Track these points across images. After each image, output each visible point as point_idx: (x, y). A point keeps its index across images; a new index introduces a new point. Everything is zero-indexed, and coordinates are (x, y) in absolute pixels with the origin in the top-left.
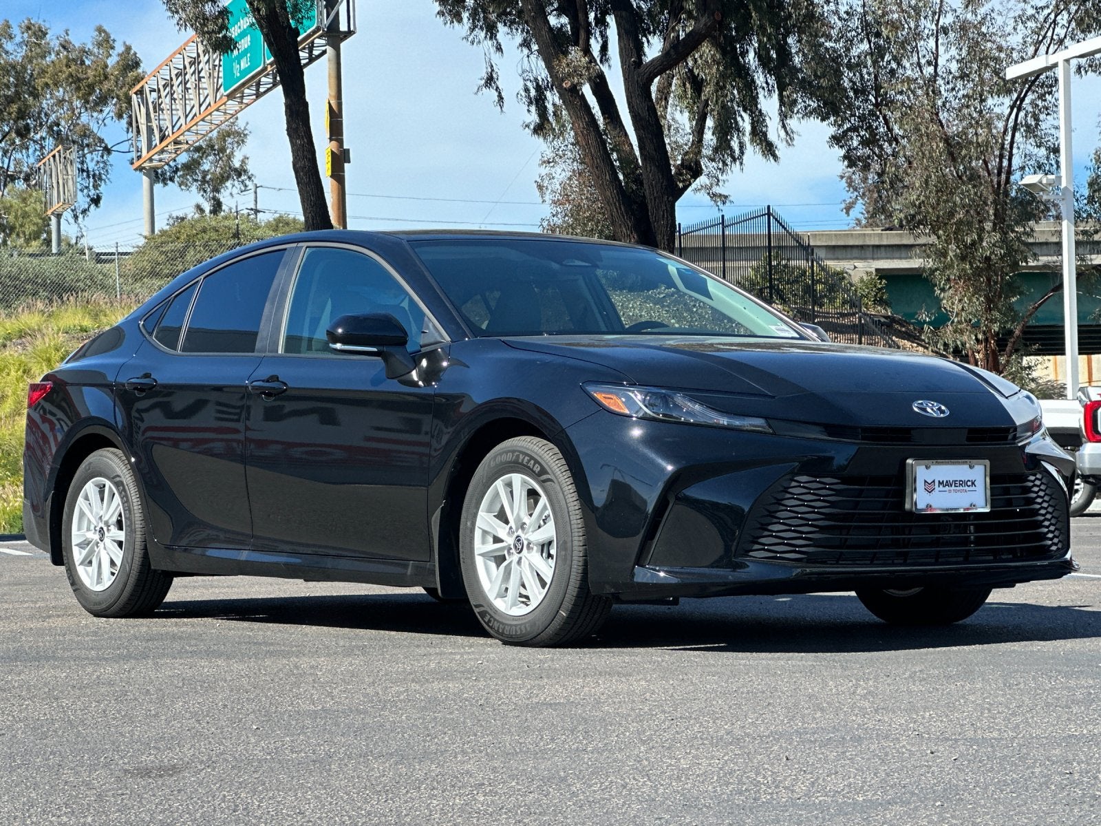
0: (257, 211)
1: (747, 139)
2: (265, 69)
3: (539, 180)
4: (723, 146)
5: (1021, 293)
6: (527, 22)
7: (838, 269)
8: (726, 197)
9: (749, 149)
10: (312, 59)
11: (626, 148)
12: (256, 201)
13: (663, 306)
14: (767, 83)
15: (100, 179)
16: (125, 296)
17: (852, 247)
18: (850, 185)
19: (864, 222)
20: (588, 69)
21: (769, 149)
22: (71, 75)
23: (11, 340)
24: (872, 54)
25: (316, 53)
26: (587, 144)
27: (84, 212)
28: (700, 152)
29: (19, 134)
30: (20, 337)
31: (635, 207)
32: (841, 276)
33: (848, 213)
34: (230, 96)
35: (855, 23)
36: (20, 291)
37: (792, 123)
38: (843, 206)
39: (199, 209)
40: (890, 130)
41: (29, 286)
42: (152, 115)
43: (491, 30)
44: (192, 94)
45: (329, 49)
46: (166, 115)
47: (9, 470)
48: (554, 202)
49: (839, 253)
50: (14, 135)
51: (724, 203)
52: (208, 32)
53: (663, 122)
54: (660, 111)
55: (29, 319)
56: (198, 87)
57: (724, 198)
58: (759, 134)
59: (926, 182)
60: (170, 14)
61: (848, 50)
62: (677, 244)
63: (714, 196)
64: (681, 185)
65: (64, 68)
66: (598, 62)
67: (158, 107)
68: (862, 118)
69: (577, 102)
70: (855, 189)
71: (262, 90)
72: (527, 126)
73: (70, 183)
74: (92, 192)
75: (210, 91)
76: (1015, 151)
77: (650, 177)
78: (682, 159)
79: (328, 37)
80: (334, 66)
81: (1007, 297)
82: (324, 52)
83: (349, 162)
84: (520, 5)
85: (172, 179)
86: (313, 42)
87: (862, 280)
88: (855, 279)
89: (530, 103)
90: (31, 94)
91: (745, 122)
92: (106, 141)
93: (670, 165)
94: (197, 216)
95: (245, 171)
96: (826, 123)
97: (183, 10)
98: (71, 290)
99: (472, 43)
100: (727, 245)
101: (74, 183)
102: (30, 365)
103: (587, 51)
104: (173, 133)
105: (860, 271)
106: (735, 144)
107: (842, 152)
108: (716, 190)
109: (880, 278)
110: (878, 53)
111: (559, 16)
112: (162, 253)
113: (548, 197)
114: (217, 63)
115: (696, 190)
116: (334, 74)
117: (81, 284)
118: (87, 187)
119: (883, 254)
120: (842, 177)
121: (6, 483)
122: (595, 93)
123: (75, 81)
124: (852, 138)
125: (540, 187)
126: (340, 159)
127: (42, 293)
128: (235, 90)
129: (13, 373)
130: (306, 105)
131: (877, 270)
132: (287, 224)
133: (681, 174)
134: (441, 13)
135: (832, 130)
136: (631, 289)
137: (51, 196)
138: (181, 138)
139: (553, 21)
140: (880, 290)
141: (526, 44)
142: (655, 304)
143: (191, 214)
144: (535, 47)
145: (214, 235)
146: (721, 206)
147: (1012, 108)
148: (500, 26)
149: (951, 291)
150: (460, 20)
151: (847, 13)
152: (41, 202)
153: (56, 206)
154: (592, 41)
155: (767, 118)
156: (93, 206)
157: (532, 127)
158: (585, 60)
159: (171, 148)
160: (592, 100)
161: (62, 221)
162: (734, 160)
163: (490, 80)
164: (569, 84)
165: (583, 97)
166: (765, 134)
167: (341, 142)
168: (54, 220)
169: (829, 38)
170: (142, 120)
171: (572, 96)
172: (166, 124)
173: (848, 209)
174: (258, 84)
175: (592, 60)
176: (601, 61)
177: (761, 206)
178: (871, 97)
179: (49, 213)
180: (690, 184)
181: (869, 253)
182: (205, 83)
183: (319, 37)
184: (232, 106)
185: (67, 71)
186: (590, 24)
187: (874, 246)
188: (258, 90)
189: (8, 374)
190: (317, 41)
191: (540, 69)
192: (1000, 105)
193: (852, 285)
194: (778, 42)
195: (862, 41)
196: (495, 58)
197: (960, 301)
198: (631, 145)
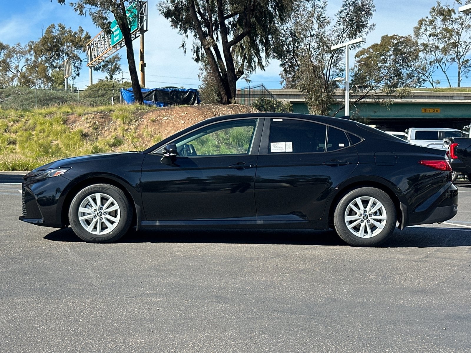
0: (123, 79)
1: (257, 64)
2: (123, 40)
3: (199, 74)
4: (250, 66)
5: (332, 110)
6: (196, 29)
7: (280, 101)
8: (250, 80)
9: (257, 67)
10: (136, 37)
11: (223, 66)
12: (123, 76)
13: (233, 109)
14: (262, 49)
15: (79, 68)
16: (81, 103)
17: (283, 95)
18: (282, 77)
19: (285, 87)
20: (213, 43)
21: (262, 67)
22: (71, 40)
23: (47, 115)
24: (293, 41)
25: (137, 35)
26: (212, 65)
27: (75, 77)
28: (243, 68)
29: (57, 55)
30: (50, 114)
31: (225, 83)
32: (280, 103)
33: (281, 84)
34: (113, 47)
35: (288, 32)
36: (51, 101)
37: (269, 60)
38: (280, 82)
39: (107, 78)
40: (297, 62)
41: (54, 99)
42: (92, 52)
43: (185, 31)
44: (103, 46)
45: (141, 35)
46: (96, 52)
47: (45, 153)
48: (202, 81)
49: (280, 96)
50: (56, 56)
51: (250, 82)
52: (105, 28)
53: (233, 59)
54: (232, 55)
55: (53, 109)
56: (104, 44)
57: (250, 81)
58: (260, 63)
59: (307, 78)
60: (94, 23)
61: (286, 40)
62: (236, 93)
63: (247, 80)
64: (238, 77)
65: (69, 38)
66: (216, 41)
67: (93, 49)
68: (289, 59)
69: (209, 52)
70: (283, 78)
71: (122, 46)
72: (193, 58)
73: (70, 69)
74: (77, 72)
75: (108, 46)
76: (331, 70)
77: (229, 75)
78: (238, 70)
79: (141, 31)
80: (142, 40)
81: (328, 111)
82: (139, 36)
83: (146, 67)
84: (194, 24)
85: (99, 70)
86: (136, 32)
87: (286, 104)
88: (284, 104)
89: (194, 52)
90: (60, 44)
91: (256, 59)
92: (81, 58)
93: (235, 71)
94: (106, 79)
95: (119, 68)
96: (279, 60)
97: (98, 22)
98: (66, 101)
99: (180, 34)
100: (250, 93)
101: (72, 69)
102: (53, 122)
103: (213, 38)
104: (98, 57)
105: (285, 101)
106: (253, 66)
107: (283, 69)
108: (247, 78)
109: (291, 104)
110: (294, 41)
111: (204, 28)
112: (92, 91)
113: (201, 79)
114: (110, 38)
115: (242, 78)
116: (142, 42)
117: (69, 99)
118: (76, 71)
119: (292, 97)
120: (280, 75)
121: (44, 156)
122: (214, 50)
123: (72, 41)
124: (286, 65)
125: (199, 76)
126: (143, 66)
127: (58, 101)
128: (115, 45)
129: (47, 124)
130: (133, 50)
131: (290, 101)
132: (128, 84)
133: (238, 74)
134: (172, 26)
135: (281, 63)
136: (224, 104)
137: (65, 73)
138: (100, 58)
139: (203, 29)
140: (291, 107)
141: (195, 35)
142: (230, 109)
143: (105, 79)
144: (198, 36)
145: (107, 87)
146: (249, 83)
147: (331, 57)
148: (188, 30)
149: (313, 109)
150: (177, 28)
151: (286, 29)
152: (62, 74)
153: (66, 76)
154: (214, 35)
155: (262, 59)
156: (77, 76)
157: (194, 59)
158: (212, 40)
159: (97, 61)
160: (214, 52)
161: (68, 80)
162: (253, 70)
163: (183, 45)
164: (207, 47)
165: (211, 51)
166: (262, 63)
167: (143, 61)
168: (66, 79)
169: (281, 36)
170: (89, 53)
171: (208, 50)
172: (96, 54)
173: (281, 83)
174: (121, 44)
175: (214, 40)
176: (217, 41)
177: (260, 84)
178: (292, 53)
179: (65, 77)
180: (240, 77)
181: (288, 97)
182: (107, 43)
183: (138, 31)
184: (114, 50)
185: (70, 39)
186: (213, 30)
187: (290, 95)
188: (121, 46)
189: (46, 125)
190: (137, 32)
191: (199, 43)
192: (328, 56)
193: (283, 105)
194: (266, 37)
195: (290, 37)
196: (186, 39)
197: (315, 112)
198: (224, 65)
